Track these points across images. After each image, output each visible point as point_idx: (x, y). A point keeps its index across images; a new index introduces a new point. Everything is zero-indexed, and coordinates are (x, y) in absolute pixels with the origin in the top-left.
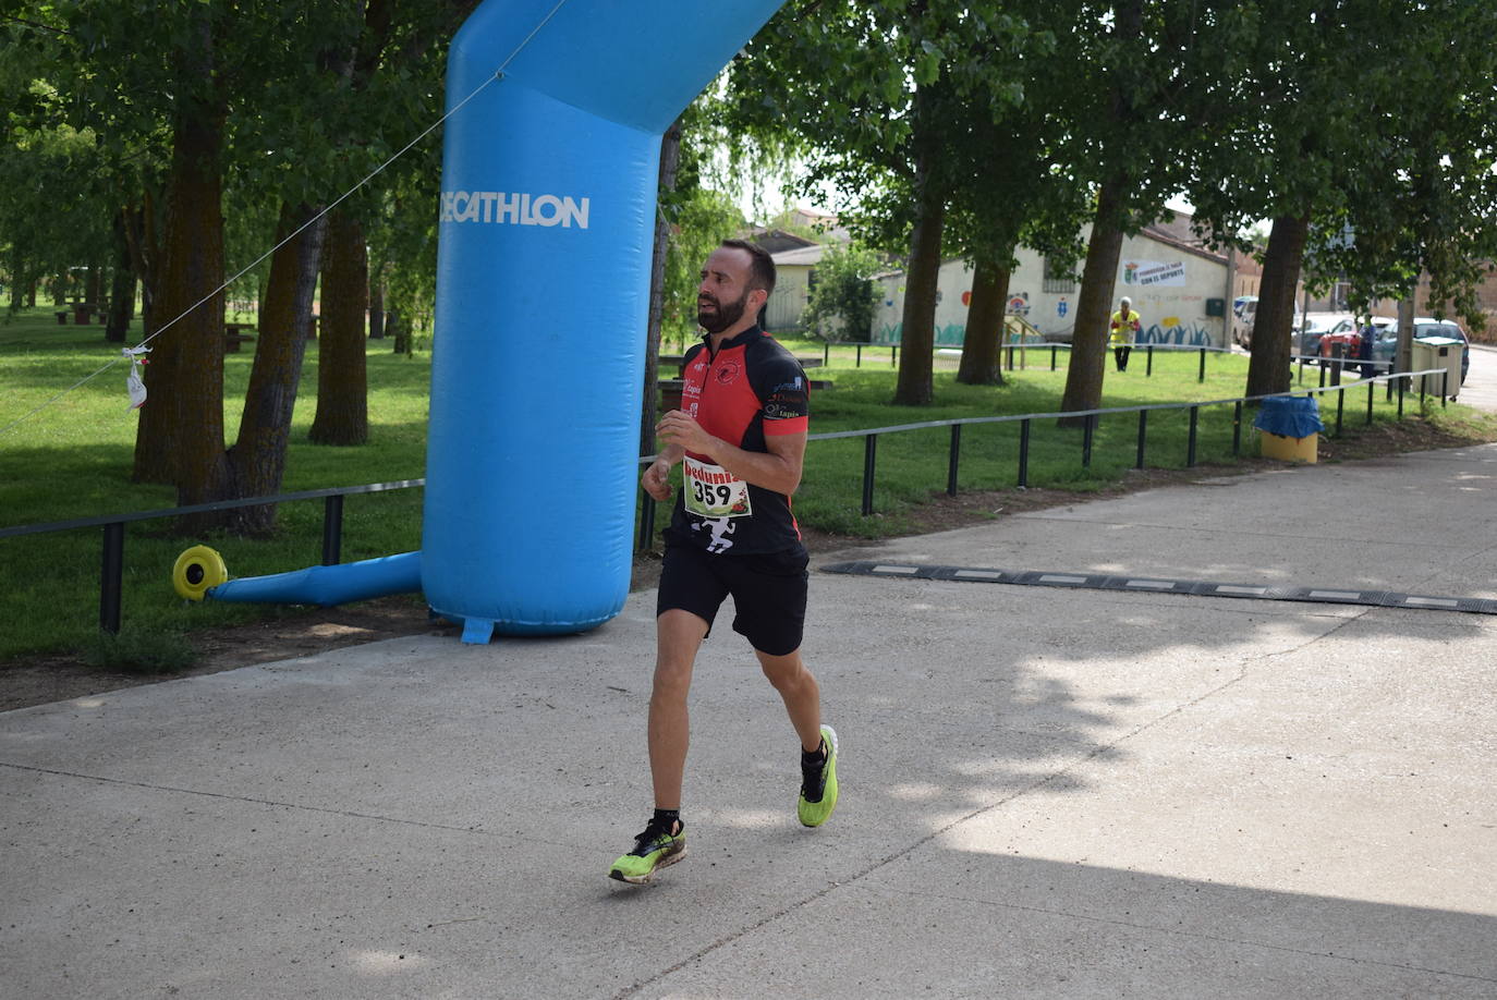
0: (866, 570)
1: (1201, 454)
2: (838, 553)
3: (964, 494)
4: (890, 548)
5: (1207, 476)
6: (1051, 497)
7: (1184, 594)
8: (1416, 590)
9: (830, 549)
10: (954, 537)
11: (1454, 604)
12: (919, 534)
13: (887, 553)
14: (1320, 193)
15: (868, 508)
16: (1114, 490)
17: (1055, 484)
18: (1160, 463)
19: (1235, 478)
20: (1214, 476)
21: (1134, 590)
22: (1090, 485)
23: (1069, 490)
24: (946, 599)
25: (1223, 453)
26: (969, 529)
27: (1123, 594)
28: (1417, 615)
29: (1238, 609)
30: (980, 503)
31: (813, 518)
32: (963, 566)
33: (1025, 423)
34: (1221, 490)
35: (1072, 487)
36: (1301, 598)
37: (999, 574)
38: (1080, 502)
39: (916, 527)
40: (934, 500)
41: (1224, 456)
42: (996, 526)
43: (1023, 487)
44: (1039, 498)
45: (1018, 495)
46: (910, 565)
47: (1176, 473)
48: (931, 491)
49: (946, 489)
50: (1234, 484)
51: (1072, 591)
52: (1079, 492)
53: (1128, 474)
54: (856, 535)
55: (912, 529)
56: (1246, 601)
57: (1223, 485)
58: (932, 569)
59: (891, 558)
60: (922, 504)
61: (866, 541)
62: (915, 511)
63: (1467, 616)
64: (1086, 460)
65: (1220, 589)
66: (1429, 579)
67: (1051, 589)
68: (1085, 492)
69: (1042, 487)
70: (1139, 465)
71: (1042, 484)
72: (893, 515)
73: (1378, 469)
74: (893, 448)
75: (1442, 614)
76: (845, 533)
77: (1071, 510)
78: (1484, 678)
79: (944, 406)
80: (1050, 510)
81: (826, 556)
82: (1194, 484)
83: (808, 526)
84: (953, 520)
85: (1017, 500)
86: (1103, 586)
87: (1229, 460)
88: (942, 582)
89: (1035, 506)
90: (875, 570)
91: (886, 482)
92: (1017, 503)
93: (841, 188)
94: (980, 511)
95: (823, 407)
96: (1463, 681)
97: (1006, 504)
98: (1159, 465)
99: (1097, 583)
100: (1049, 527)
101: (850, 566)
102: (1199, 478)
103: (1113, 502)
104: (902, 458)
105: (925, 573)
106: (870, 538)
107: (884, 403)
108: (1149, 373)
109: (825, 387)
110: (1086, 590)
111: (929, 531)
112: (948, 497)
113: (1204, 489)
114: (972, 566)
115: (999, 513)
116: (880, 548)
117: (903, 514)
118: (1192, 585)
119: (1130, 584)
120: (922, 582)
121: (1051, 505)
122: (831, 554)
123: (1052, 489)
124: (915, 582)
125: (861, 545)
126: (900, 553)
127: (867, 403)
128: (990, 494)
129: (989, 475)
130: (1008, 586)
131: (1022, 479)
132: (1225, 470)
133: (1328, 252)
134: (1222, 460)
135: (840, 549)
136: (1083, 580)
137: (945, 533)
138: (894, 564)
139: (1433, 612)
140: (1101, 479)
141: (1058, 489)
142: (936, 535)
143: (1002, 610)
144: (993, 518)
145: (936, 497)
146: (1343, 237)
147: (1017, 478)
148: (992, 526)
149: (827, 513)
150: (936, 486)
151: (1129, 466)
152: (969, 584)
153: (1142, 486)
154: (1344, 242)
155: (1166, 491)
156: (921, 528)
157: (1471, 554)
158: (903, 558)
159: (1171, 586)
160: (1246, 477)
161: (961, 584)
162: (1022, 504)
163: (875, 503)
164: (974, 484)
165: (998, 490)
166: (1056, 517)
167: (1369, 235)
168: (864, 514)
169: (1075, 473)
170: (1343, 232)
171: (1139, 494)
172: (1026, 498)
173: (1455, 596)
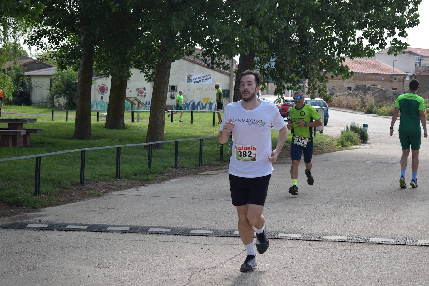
0: (23, 226)
1: (205, 160)
2: (14, 217)
3: (88, 183)
4: (42, 213)
5: (206, 170)
6: (130, 183)
7: (175, 234)
8: (284, 228)
9: (12, 214)
10: (76, 206)
11: (299, 236)
12: (61, 205)
13: (39, 216)
14: (255, 44)
15: (37, 192)
16: (161, 179)
17: (134, 177)
18: (185, 165)
19: (218, 171)
20: (210, 171)
21: (151, 233)
22: (150, 177)
23: (139, 180)
24: (56, 242)
25: (215, 159)
26: (86, 201)
27: (146, 235)
28: (282, 243)
29: (198, 242)
30: (95, 187)
31: (8, 198)
32: (72, 222)
33: (119, 149)
34: (210, 178)
35: (141, 178)
36: (229, 235)
37: (88, 226)
38: (144, 186)
39: (59, 201)
40: (73, 187)
41: (216, 161)
42: (99, 199)
43: (118, 179)
44: (124, 184)
45: (115, 183)
46: (47, 222)
47: (192, 169)
48: (72, 182)
49: (79, 181)
50: (218, 174)
51: (122, 235)
52: (144, 180)
53: (170, 170)
54: (26, 206)
55: (57, 202)
56: (204, 237)
57: (213, 175)
58: (55, 225)
59: (39, 218)
60: (66, 189)
61: (32, 209)
62: (62, 192)
63: (305, 242)
64: (149, 164)
65: (192, 232)
66: (292, 222)
67: (111, 234)
68: (147, 180)
69: (128, 178)
70: (176, 167)
71: (127, 177)
72: (50, 195)
73: (283, 165)
74: (64, 160)
75: (294, 241)
76: (22, 205)
77: (138, 190)
78: (306, 279)
79: (96, 139)
80: (128, 190)
81: (7, 218)
82: (199, 175)
83: (5, 202)
84: (79, 197)
85: (114, 185)
86: (137, 231)
87: (218, 163)
88: (59, 231)
89: (121, 188)
90: (26, 226)
91: (51, 178)
92: (113, 187)
93: (50, 42)
94: (94, 192)
95: (38, 141)
96: (295, 281)
97: (108, 188)
98: (185, 166)
99: (134, 230)
100: (124, 199)
101: (15, 224)
102: (202, 172)
103: (160, 184)
104: (66, 165)
105: (52, 227)
106: (34, 208)
107: (68, 138)
108: (192, 122)
109: (38, 132)
110: (128, 234)
111: (66, 203)
112: (80, 185)
113: (203, 177)
114: (78, 223)
115: (102, 193)
116: (37, 213)
117: (55, 195)
118: (179, 229)
119: (150, 230)
120: (49, 232)
121: (129, 187)
122: (11, 217)
123: (132, 179)
124: (45, 232)
125: (28, 212)
126: (45, 215)
127: (60, 138)
128: (101, 182)
129: (104, 173)
130: (91, 232)
131: (118, 175)
132: (216, 167)
133: (264, 70)
134: (215, 163)
135: (17, 214)
136: (127, 229)
137: (73, 204)
138: (40, 222)
139: (289, 241)
140: (156, 174)
141: (135, 179)
142: (68, 205)
143: (82, 247)
144: (99, 195)
145: (74, 185)
146: (270, 63)
147: (116, 175)
148: (97, 199)
149: (16, 195)
150: (75, 180)
151: (170, 167)
152: (72, 232)
153: (175, 176)
154: (270, 65)
155: (186, 178)
156: (62, 201)
157: (314, 208)
158: (45, 218)
159: (169, 230)
160: (224, 170)
161: (68, 232)
162: (115, 187)
163: (42, 189)
164: (94, 178)
165: (105, 181)
166: (131, 194)
167: (281, 62)
168: (35, 195)
169: (144, 172)
170: (270, 61)
171: (172, 181)
172: (118, 184)
173: (301, 231)
